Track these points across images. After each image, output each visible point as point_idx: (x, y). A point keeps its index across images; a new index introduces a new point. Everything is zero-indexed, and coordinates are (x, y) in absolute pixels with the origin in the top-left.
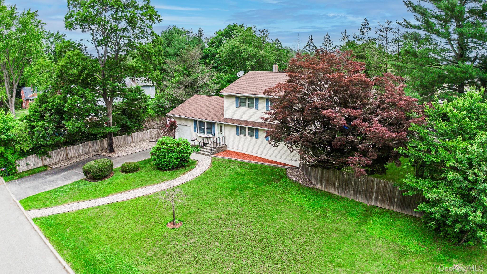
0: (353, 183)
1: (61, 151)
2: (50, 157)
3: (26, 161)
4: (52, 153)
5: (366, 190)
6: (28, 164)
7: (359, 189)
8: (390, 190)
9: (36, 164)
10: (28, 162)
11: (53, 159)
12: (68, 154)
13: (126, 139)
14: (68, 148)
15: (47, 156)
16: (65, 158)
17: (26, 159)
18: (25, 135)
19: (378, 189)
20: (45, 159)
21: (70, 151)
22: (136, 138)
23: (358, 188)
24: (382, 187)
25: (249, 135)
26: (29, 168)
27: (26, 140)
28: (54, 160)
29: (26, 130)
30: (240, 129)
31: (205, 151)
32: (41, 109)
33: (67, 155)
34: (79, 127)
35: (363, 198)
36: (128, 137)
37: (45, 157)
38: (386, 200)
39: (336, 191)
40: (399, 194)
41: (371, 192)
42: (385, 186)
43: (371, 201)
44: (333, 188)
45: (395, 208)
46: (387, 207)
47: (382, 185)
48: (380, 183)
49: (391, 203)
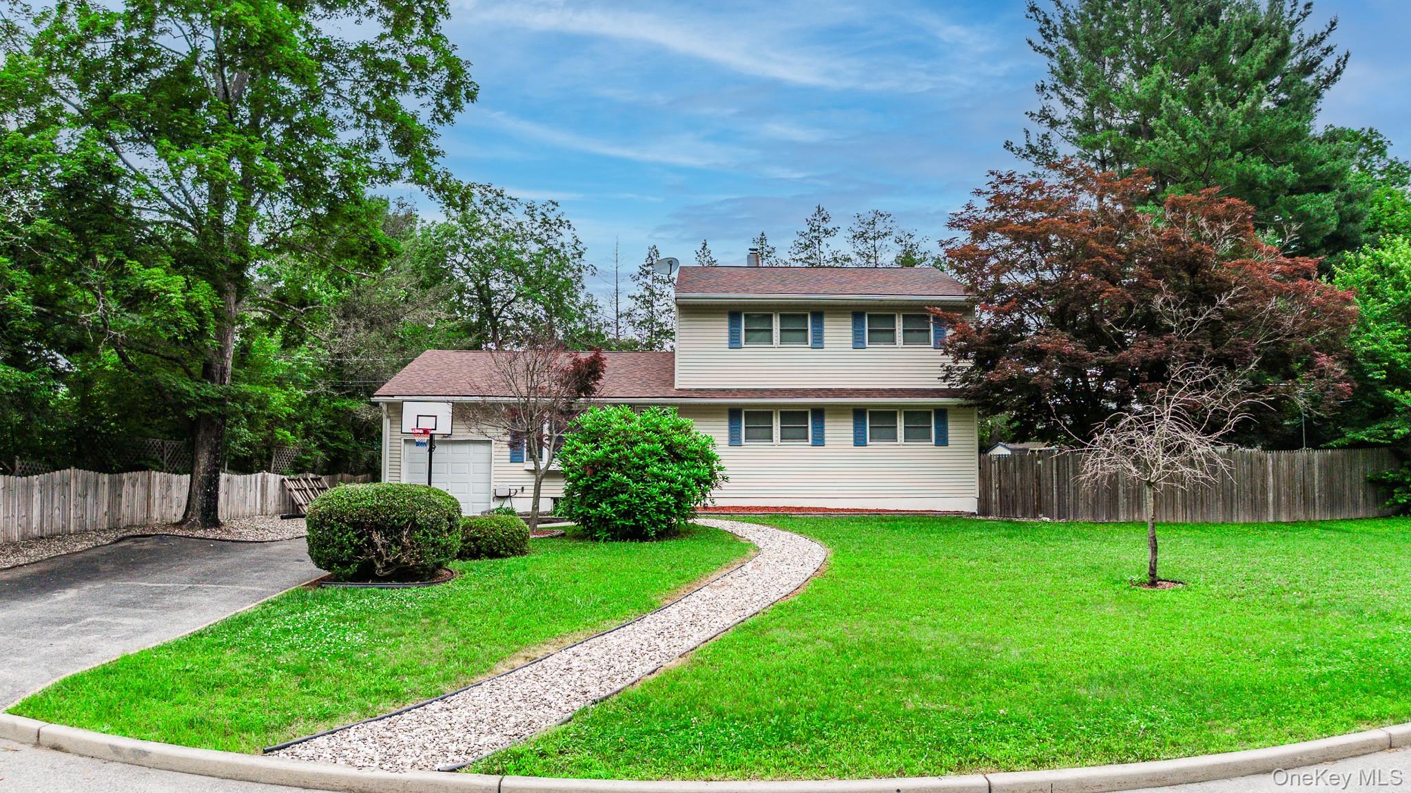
8: (1302, 472)
19: (1277, 477)
24: (1286, 468)
25: (784, 438)
30: (746, 423)
35: (1248, 510)
38: (1298, 500)
39: (1180, 514)
40: (1320, 475)
41: (1264, 491)
42: (1291, 465)
43: (1267, 512)
44: (1170, 509)
45: (1317, 512)
46: (1300, 515)
47: (1284, 464)
48: (1278, 460)
49: (1308, 502)
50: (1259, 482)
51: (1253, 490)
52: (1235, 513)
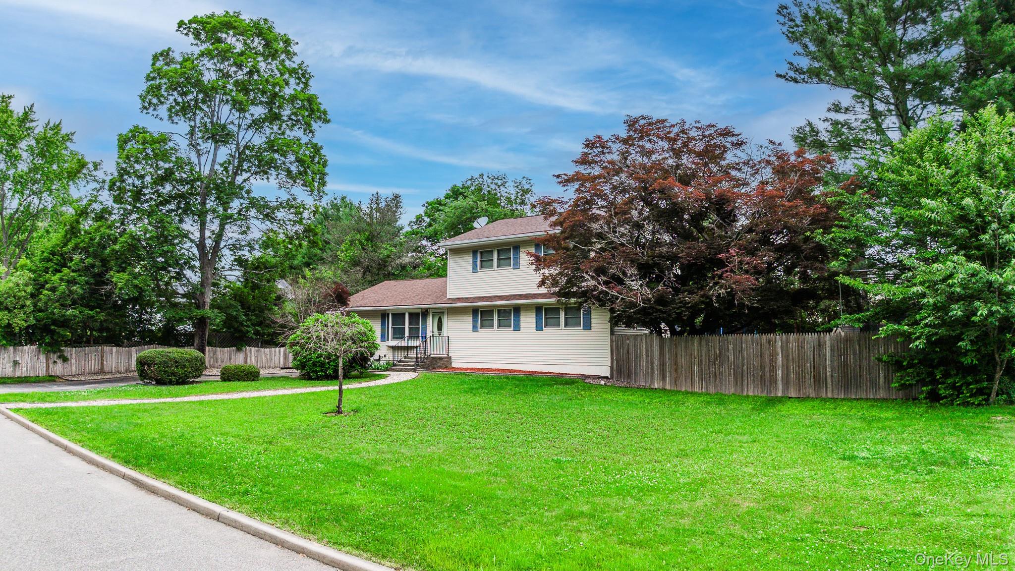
0: (731, 358)
1: (90, 351)
2: (65, 360)
3: (14, 356)
4: (71, 352)
5: (761, 366)
6: (16, 363)
7: (745, 367)
8: (812, 353)
9: (32, 368)
10: (17, 359)
11: (71, 365)
12: (105, 363)
13: (233, 357)
14: (107, 349)
15: (60, 357)
16: (97, 370)
17: (15, 350)
18: (23, 293)
19: (786, 357)
20: (55, 362)
21: (109, 356)
22: (253, 358)
23: (743, 366)
24: (795, 349)
25: (499, 326)
26: (18, 374)
27: (23, 307)
28: (74, 368)
29: (26, 285)
30: (481, 317)
31: (404, 366)
32: (65, 249)
33: (102, 363)
34: (140, 288)
35: (758, 384)
36: (238, 354)
37: (54, 357)
38: (809, 380)
39: (697, 385)
40: (832, 356)
41: (773, 368)
42: (801, 347)
43: (776, 389)
44: (689, 381)
45: (829, 390)
46: (811, 392)
47: (793, 345)
48: (788, 341)
49: (819, 380)
50: (767, 361)
51: (762, 367)
52: (745, 387)
